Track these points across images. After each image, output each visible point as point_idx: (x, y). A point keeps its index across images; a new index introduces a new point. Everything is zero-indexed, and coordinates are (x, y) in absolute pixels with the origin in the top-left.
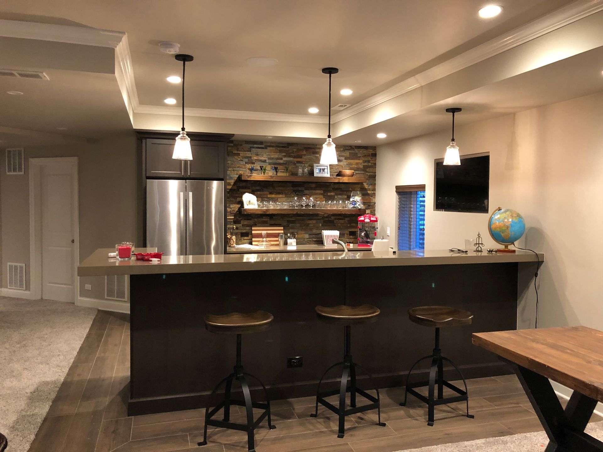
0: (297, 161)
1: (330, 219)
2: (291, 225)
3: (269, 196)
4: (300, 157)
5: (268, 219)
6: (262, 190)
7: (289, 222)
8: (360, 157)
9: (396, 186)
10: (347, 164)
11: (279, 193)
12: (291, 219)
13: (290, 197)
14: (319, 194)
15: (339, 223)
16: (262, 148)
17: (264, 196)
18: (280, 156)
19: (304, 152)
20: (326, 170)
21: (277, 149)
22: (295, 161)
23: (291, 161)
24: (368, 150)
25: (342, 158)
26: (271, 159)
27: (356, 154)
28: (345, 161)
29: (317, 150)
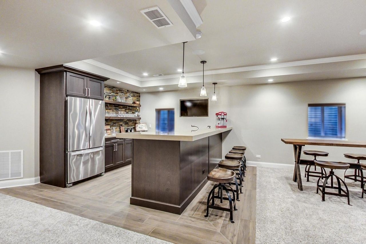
0: (116, 95)
2: (114, 125)
4: (117, 93)
8: (136, 96)
9: (155, 109)
10: (132, 99)
18: (110, 92)
19: (119, 92)
21: (109, 88)
23: (114, 95)
24: (138, 94)
25: (130, 96)
26: (107, 93)
27: (134, 95)
28: (131, 97)
29: (123, 92)
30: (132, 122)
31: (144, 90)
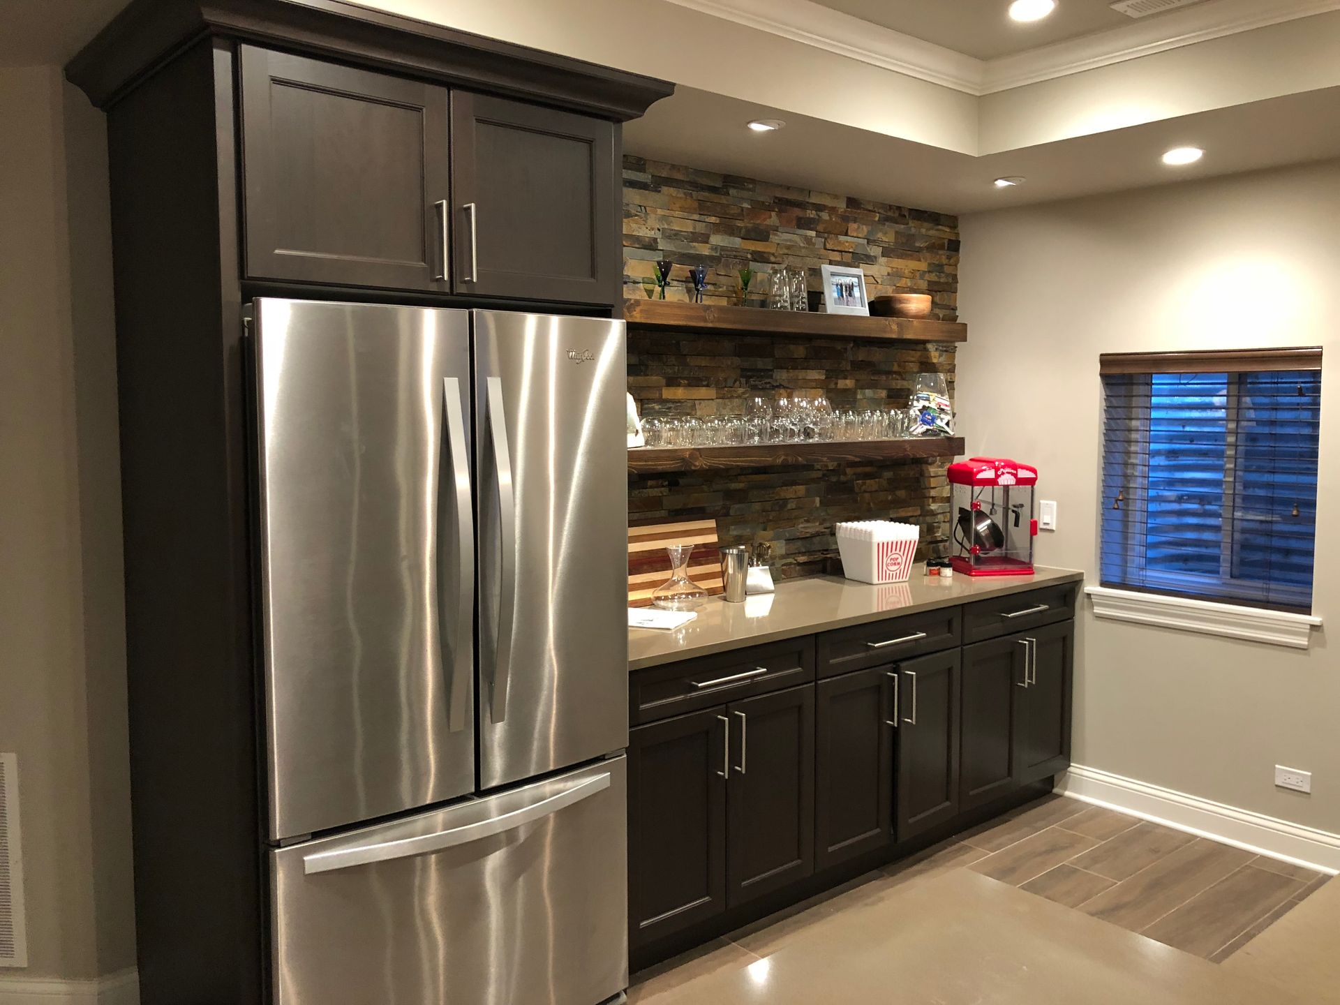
0: (753, 253)
1: (843, 478)
2: (736, 508)
3: (668, 393)
4: (763, 236)
5: (665, 490)
6: (643, 368)
7: (730, 495)
8: (919, 250)
9: (1102, 355)
10: (889, 274)
11: (695, 382)
12: (734, 486)
13: (732, 397)
14: (814, 384)
15: (865, 492)
16: (642, 186)
17: (650, 396)
18: (700, 228)
19: (773, 219)
20: (856, 292)
21: (691, 195)
22: (747, 251)
23: (736, 250)
24: (940, 227)
25: (875, 251)
26: (673, 236)
27: (911, 238)
28: (883, 260)
29: (811, 214)
30: (888, 474)
31: (1001, 184)
